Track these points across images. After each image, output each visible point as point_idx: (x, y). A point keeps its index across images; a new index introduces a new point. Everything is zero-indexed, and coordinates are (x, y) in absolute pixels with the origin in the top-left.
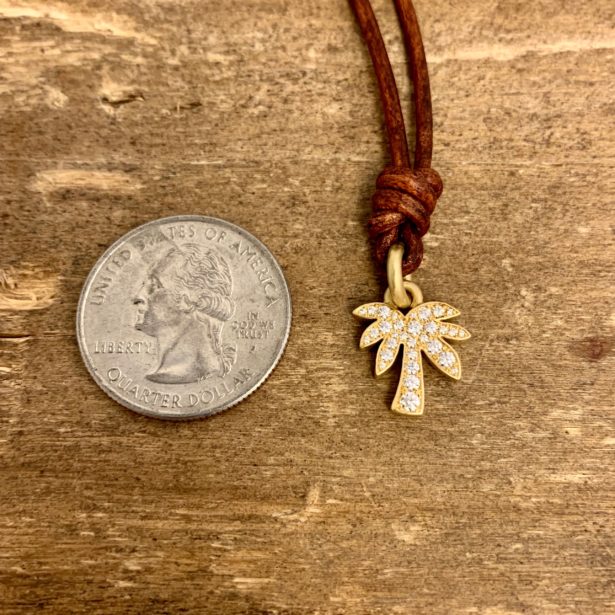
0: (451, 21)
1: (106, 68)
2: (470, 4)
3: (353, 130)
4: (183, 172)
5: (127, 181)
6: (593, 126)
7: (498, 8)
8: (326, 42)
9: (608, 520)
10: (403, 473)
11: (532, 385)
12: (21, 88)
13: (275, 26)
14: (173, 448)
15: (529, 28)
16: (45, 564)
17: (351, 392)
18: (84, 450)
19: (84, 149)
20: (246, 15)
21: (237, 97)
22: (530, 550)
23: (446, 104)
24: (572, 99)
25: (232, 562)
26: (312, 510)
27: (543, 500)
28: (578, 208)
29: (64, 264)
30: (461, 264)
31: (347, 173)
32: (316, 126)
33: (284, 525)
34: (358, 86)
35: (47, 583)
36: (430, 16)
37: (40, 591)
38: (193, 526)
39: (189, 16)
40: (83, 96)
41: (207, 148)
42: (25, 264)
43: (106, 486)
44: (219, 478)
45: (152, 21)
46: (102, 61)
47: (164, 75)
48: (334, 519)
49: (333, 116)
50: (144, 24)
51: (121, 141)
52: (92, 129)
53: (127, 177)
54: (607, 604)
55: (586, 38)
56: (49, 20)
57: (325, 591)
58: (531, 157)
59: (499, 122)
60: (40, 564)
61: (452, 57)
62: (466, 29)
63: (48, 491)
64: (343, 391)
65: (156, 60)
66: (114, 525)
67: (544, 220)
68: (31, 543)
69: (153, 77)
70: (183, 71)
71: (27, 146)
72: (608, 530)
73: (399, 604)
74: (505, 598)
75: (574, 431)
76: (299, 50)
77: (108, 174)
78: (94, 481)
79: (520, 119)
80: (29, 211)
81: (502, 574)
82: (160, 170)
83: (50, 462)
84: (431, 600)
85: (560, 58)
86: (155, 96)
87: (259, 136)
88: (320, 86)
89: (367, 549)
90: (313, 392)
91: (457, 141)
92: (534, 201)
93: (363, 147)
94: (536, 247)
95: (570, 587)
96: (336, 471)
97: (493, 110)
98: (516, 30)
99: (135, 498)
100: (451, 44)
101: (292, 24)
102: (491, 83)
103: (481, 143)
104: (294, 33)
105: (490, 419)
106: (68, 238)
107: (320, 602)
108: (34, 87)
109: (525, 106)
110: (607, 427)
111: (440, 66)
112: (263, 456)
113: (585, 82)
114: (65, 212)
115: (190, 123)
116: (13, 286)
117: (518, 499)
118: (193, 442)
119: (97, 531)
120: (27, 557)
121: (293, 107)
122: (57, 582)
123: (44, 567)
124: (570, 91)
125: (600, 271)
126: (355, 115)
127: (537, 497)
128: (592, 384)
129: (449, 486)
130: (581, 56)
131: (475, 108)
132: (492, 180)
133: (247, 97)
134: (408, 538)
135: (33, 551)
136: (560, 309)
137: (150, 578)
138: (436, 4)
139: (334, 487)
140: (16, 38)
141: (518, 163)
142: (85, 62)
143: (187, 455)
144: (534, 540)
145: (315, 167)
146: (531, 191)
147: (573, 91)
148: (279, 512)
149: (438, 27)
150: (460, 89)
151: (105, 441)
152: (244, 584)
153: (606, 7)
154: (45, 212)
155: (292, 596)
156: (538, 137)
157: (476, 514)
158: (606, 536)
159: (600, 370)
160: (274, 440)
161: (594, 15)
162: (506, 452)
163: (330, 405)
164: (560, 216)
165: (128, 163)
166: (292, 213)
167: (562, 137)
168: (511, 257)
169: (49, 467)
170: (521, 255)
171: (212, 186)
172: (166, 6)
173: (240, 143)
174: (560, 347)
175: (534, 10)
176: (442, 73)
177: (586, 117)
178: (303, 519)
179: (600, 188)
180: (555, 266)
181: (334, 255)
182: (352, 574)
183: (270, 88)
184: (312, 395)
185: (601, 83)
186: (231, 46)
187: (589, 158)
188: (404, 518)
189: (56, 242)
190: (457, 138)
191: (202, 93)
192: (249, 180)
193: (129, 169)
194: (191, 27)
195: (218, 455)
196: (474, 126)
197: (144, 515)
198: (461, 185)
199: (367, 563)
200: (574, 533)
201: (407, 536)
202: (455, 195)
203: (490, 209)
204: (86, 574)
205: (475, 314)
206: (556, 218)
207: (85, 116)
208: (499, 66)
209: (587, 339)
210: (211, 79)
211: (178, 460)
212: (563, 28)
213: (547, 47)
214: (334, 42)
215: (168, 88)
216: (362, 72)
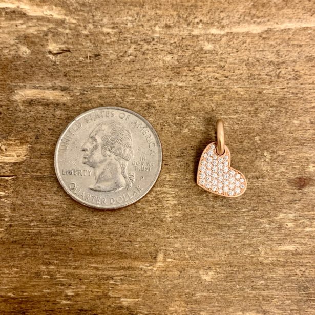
0: (229, 12)
1: (50, 35)
2: (239, 3)
3: (178, 69)
4: (92, 91)
5: (63, 95)
6: (301, 68)
7: (253, 5)
8: (165, 22)
9: (307, 269)
10: (205, 246)
11: (269, 201)
12: (6, 46)
13: (138, 14)
14: (89, 233)
15: (269, 16)
16: (25, 292)
17: (178, 205)
18: (43, 235)
19: (39, 78)
20: (123, 8)
21: (119, 51)
22: (268, 284)
23: (226, 56)
24: (290, 53)
25: (120, 291)
26: (159, 264)
27: (275, 259)
28: (293, 111)
29: (31, 138)
30: (234, 139)
31: (176, 92)
32: (160, 67)
33: (145, 272)
34: (181, 46)
35: (26, 302)
36: (218, 9)
37: (23, 306)
38: (100, 273)
39: (93, 7)
40: (38, 50)
41: (104, 79)
42: (11, 138)
43: (55, 252)
44: (113, 248)
45: (74, 10)
46: (48, 32)
47: (80, 39)
48: (171, 269)
49: (168, 62)
50: (70, 12)
51: (59, 74)
52: (44, 68)
53: (62, 93)
54: (306, 310)
55: (298, 22)
56: (20, 9)
57: (166, 305)
58: (269, 84)
59: (253, 65)
60: (23, 292)
61: (229, 31)
62: (237, 16)
63: (25, 256)
64: (175, 204)
65: (76, 31)
66: (59, 272)
67: (276, 117)
68: (18, 282)
69: (75, 40)
70: (90, 37)
71: (10, 76)
72: (307, 274)
73: (203, 311)
74: (256, 308)
75: (290, 225)
76: (150, 26)
77: (52, 92)
78: (49, 250)
79: (264, 64)
80: (12, 111)
81: (254, 296)
82: (80, 90)
83: (26, 241)
84: (219, 309)
85: (285, 32)
86: (76, 51)
87: (130, 72)
88: (161, 46)
89: (187, 284)
90: (160, 205)
91: (232, 75)
92: (271, 107)
93: (184, 78)
94: (272, 130)
95: (288, 302)
96: (171, 245)
97: (250, 59)
98: (262, 17)
99: (70, 258)
100: (229, 24)
101: (146, 13)
102: (249, 45)
103: (245, 76)
104: (147, 18)
105: (248, 218)
106: (33, 125)
107: (164, 311)
108: (12, 45)
109: (267, 57)
110: (307, 222)
111: (223, 35)
112: (135, 237)
113: (297, 45)
114: (30, 111)
115: (95, 65)
116: (4, 150)
117: (262, 258)
118: (99, 230)
119: (52, 275)
120: (16, 288)
121: (148, 57)
122: (32, 301)
123: (24, 294)
124: (289, 49)
125: (304, 143)
126: (180, 61)
127: (272, 257)
128: (300, 201)
129: (228, 252)
130: (296, 31)
131: (241, 58)
132: (250, 96)
133: (124, 51)
134: (207, 278)
135: (19, 286)
136: (284, 162)
137: (78, 299)
138: (221, 3)
139: (170, 253)
140: (3, 19)
141: (263, 87)
142: (39, 32)
143: (96, 237)
144: (270, 279)
145: (159, 89)
146: (270, 102)
147: (291, 49)
148: (143, 265)
149: (222, 15)
150: (233, 48)
151: (54, 230)
152: (126, 301)
153: (308, 5)
154: (20, 111)
155: (150, 307)
156: (273, 74)
157: (242, 267)
158: (306, 277)
159: (304, 193)
160: (140, 229)
161: (302, 10)
162: (256, 235)
163: (168, 211)
164: (284, 115)
165: (63, 86)
166: (148, 112)
167: (286, 74)
168: (259, 136)
169: (26, 243)
170: (264, 135)
171: (106, 98)
172: (81, 2)
173: (120, 76)
174: (283, 182)
175: (272, 6)
176: (224, 39)
177: (298, 63)
178: (155, 269)
179: (304, 100)
180: (281, 140)
181: (169, 134)
182: (180, 296)
183: (136, 47)
185: (305, 45)
186: (115, 24)
187: (299, 85)
188: (206, 268)
189: (26, 127)
190: (232, 74)
191: (100, 49)
192: (126, 95)
193: (63, 89)
194: (94, 14)
195: (112, 237)
196: (240, 67)
197: (75, 267)
198: (234, 98)
199: (187, 291)
200: (290, 276)
201: (207, 277)
202: (231, 104)
203: (249, 111)
204: (46, 297)
205: (241, 165)
206: (282, 116)
207: (40, 61)
208: (253, 36)
209: (297, 178)
210: (105, 42)
211: (92, 239)
212: (286, 16)
213: (278, 26)
214: (169, 22)
215: (82, 46)
216: (183, 38)
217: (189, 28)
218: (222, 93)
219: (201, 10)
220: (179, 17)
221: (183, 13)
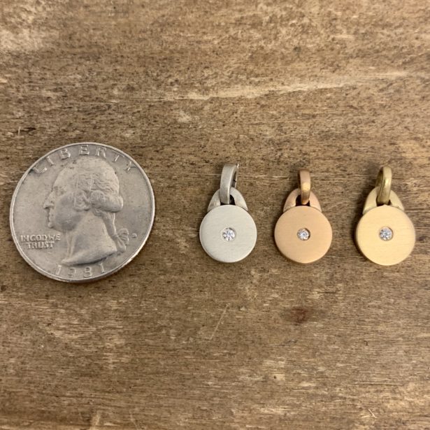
0: (216, 67)
2: (231, 54)
3: (141, 149)
6: (312, 148)
7: (251, 57)
8: (126, 83)
11: (253, 342)
13: (90, 71)
14: (3, 382)
15: (272, 73)
20: (70, 62)
21: (61, 123)
23: (209, 131)
24: (298, 128)
34: (147, 117)
36: (202, 63)
39: (30, 61)
44: (32, 405)
45: (4, 64)
47: (11, 106)
49: (128, 139)
55: (313, 81)
58: (265, 172)
59: (245, 145)
61: (215, 96)
62: (227, 74)
64: (121, 344)
65: (6, 95)
69: (3, 108)
70: (24, 103)
75: (280, 377)
76: (106, 88)
79: (259, 143)
82: (4, 178)
85: (293, 96)
86: (4, 122)
88: (120, 116)
90: (101, 345)
92: (265, 205)
93: (148, 162)
96: (112, 403)
97: (241, 136)
98: (262, 74)
100: (215, 86)
101: (102, 68)
102: (241, 115)
104: (103, 76)
105: (222, 366)
109: (265, 133)
110: (304, 374)
111: (206, 102)
112: (63, 390)
113: (309, 115)
115: (27, 144)
117: (237, 425)
118: (18, 378)
121: (100, 131)
124: (298, 121)
126: (144, 138)
127: (250, 424)
128: (295, 342)
129: (190, 415)
130: (309, 95)
131: (229, 134)
133: (68, 124)
138: (206, 55)
139: (110, 414)
141: (256, 177)
146: (264, 197)
147: (300, 121)
149: (207, 73)
150: (219, 120)
153: (330, 56)
156: (272, 157)
159: (302, 331)
160: (71, 379)
163: (111, 354)
167: (289, 157)
172: (15, 54)
174: (275, 313)
175: (278, 58)
176: (207, 108)
177: (308, 142)
183: (85, 117)
184: (99, 347)
185: (320, 115)
186: (59, 85)
190: (215, 157)
191: (36, 120)
194: (31, 71)
195: (32, 388)
196: (227, 148)
208: (248, 103)
209: (295, 309)
210: (43, 110)
211: (5, 391)
212: (297, 73)
213: (284, 87)
214: (132, 82)
215: (12, 117)
216: (150, 106)
217: (159, 91)
218: (199, 184)
219: (178, 64)
220: (147, 74)
221: (153, 69)
